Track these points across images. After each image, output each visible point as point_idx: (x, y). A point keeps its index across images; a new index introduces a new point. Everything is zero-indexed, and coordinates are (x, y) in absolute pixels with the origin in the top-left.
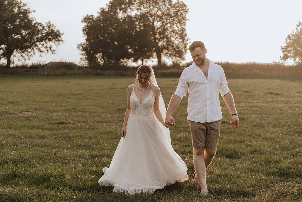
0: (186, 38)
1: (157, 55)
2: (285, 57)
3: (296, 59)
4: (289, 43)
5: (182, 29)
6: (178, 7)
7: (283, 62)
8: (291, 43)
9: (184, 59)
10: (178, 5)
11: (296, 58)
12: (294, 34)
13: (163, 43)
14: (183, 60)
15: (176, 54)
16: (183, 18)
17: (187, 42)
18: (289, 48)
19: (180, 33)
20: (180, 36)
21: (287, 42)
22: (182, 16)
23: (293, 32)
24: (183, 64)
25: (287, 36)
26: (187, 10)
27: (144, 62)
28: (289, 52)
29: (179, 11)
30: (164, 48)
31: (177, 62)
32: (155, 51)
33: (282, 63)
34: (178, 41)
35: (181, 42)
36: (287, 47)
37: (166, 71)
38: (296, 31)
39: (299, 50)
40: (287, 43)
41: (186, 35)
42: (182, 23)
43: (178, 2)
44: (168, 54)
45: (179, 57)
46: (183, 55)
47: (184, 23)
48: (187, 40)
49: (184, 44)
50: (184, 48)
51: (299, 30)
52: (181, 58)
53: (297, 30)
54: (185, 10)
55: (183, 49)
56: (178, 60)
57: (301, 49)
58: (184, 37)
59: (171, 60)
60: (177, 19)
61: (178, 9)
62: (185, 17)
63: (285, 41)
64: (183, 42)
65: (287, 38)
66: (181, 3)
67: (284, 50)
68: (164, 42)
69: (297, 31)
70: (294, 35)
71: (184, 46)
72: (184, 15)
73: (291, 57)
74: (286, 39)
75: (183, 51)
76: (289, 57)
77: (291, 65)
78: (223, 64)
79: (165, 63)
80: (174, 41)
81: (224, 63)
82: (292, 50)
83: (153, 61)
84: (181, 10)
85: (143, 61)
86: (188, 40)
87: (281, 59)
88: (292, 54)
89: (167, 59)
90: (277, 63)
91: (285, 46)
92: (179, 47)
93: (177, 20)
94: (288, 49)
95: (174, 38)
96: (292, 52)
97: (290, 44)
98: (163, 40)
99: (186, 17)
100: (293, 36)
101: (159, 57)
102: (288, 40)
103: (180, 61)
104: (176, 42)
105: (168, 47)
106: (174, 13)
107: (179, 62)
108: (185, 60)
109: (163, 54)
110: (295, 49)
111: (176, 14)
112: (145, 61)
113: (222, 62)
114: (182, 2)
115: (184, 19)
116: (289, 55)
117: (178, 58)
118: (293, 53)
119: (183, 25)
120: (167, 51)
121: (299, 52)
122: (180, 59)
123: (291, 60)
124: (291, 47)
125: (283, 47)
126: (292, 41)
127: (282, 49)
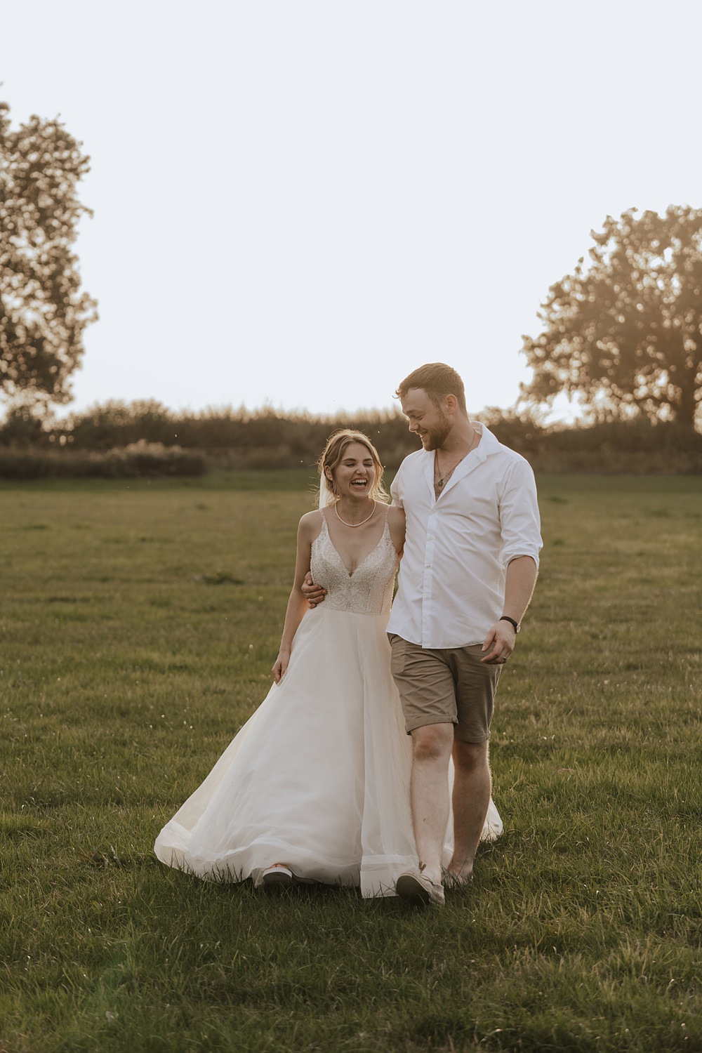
0: (75, 297)
2: (545, 387)
3: (594, 394)
4: (562, 320)
5: (54, 252)
6: (34, 147)
7: (534, 408)
8: (570, 320)
9: (65, 399)
10: (33, 139)
11: (592, 389)
12: (583, 277)
14: (60, 401)
15: (29, 374)
16: (61, 203)
17: (81, 316)
18: (558, 342)
19: (47, 271)
20: (44, 288)
21: (553, 317)
22: (54, 191)
23: (578, 270)
24: (59, 423)
25: (552, 289)
26: (76, 162)
28: (563, 361)
29: (38, 166)
31: (33, 413)
33: (527, 412)
34: (36, 309)
35: (49, 316)
36: (554, 338)
38: (589, 263)
39: (608, 355)
40: (552, 322)
41: (74, 283)
42: (55, 223)
43: (34, 123)
45: (39, 386)
46: (59, 379)
47: (64, 223)
48: (81, 307)
49: (67, 328)
50: (65, 344)
51: (606, 260)
52: (52, 392)
53: (598, 258)
54: (68, 166)
55: (63, 350)
56: (38, 401)
57: (615, 351)
58: (66, 294)
59: (4, 401)
60: (31, 207)
61: (33, 157)
62: (70, 195)
63: (544, 312)
64: (60, 314)
65: (552, 295)
66: (50, 130)
67: (539, 352)
69: (595, 264)
70: (581, 283)
71: (64, 333)
72: (64, 187)
73: (573, 385)
74: (545, 302)
75: (62, 355)
76: (563, 384)
77: (570, 422)
78: (251, 421)
80: (17, 310)
81: (254, 415)
82: (576, 354)
84: (47, 164)
86: (86, 305)
87: (525, 395)
88: (576, 372)
90: (505, 416)
91: (544, 335)
92: (43, 339)
93: (31, 213)
94: (559, 349)
95: (17, 296)
96: (575, 364)
97: (567, 323)
99: (76, 198)
100: (578, 287)
102: (556, 306)
103: (46, 406)
104: (29, 317)
106: (16, 178)
107: (41, 410)
108: (70, 400)
110: (589, 347)
111: (26, 182)
114: (55, 124)
115: (65, 209)
116: (562, 375)
117: (37, 394)
118: (579, 368)
119: (62, 236)
121: (606, 363)
122: (46, 396)
123: (570, 401)
124: (570, 340)
125: (534, 337)
126: (575, 309)
127: (531, 347)
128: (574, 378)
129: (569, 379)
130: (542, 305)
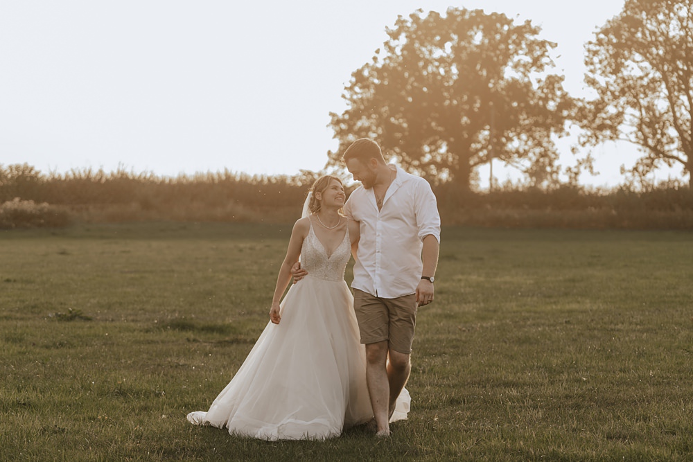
4: (362, 99)
7: (339, 172)
8: (369, 100)
12: (379, 66)
18: (360, 118)
21: (355, 97)
23: (375, 59)
25: (354, 75)
28: (362, 132)
36: (354, 115)
38: (384, 53)
39: (400, 128)
40: (354, 102)
53: (391, 49)
57: (405, 125)
63: (347, 94)
65: (354, 80)
67: (343, 126)
69: (389, 54)
70: (377, 70)
74: (349, 85)
87: (332, 161)
91: (347, 112)
94: (359, 124)
97: (366, 103)
100: (375, 73)
102: (357, 89)
110: (383, 122)
121: (399, 135)
124: (369, 117)
125: (340, 114)
126: (372, 91)
127: (337, 122)
130: (346, 88)
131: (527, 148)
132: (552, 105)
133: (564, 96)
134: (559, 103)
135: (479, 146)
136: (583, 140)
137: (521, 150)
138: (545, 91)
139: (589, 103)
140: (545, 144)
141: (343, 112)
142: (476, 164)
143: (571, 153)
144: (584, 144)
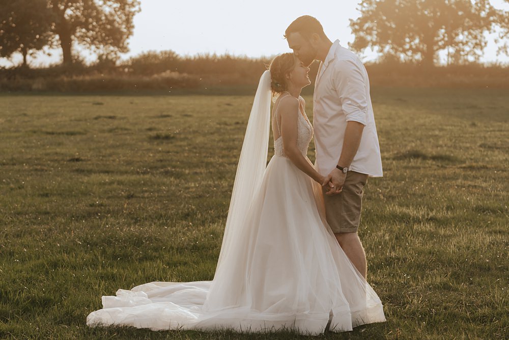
0: (130, 0)
1: (60, 39)
2: (360, 44)
3: (385, 47)
4: (368, 11)
9: (125, 50)
11: (384, 45)
13: (75, 11)
14: (123, 52)
15: (107, 38)
17: (133, 9)
18: (366, 22)
21: (364, 9)
24: (123, 62)
27: (28, 58)
28: (368, 31)
30: (76, 23)
31: (110, 57)
32: (55, 32)
34: (110, 6)
35: (117, 9)
36: (363, 20)
37: (81, 78)
39: (391, 28)
40: (363, 12)
44: (86, 39)
45: (113, 44)
46: (122, 41)
48: (132, 5)
49: (125, 15)
50: (125, 23)
52: (118, 47)
55: (124, 26)
56: (112, 51)
57: (394, 26)
59: (95, 52)
63: (359, 7)
64: (122, 8)
67: (357, 27)
68: (77, 8)
71: (124, 18)
73: (374, 44)
74: (361, 2)
75: (123, 29)
76: (368, 42)
77: (372, 61)
79: (81, 58)
80: (101, 6)
81: (220, 58)
83: (49, 55)
85: (25, 54)
86: (135, 4)
88: (375, 37)
89: (85, 49)
91: (359, 19)
92: (114, 21)
94: (366, 25)
96: (375, 32)
97: (371, 13)
98: (74, 5)
101: (66, 46)
102: (365, 4)
103: (116, 54)
104: (107, 10)
105: (87, 21)
107: (114, 56)
108: (128, 51)
109: (76, 39)
110: (381, 25)
112: (31, 54)
113: (215, 55)
116: (369, 38)
117: (112, 48)
118: (376, 35)
120: (84, 30)
121: (390, 32)
122: (116, 49)
123: (372, 51)
124: (372, 21)
125: (355, 19)
126: (375, 6)
127: (353, 24)
128: (374, 40)
129: (371, 40)
130: (358, 4)
131: (467, 40)
132: (483, 14)
133: (491, 8)
134: (488, 13)
135: (439, 38)
136: (501, 35)
137: (464, 41)
138: (479, 5)
139: (506, 12)
140: (479, 37)
141: (357, 18)
142: (437, 50)
143: (494, 43)
144: (502, 38)
